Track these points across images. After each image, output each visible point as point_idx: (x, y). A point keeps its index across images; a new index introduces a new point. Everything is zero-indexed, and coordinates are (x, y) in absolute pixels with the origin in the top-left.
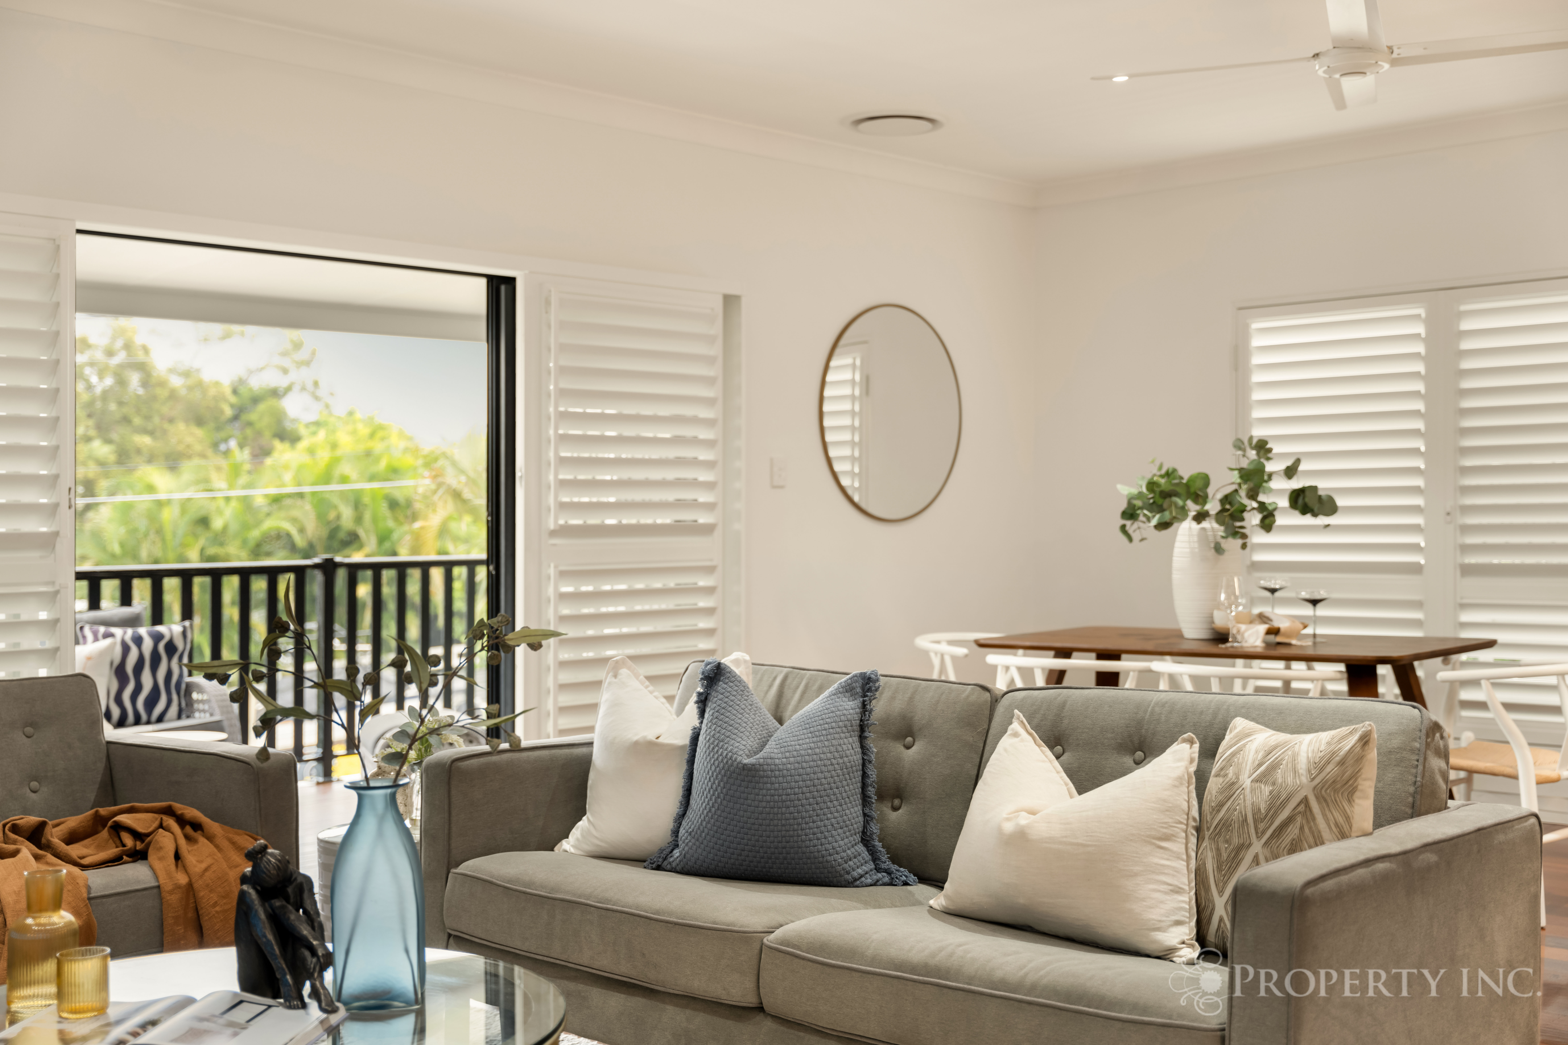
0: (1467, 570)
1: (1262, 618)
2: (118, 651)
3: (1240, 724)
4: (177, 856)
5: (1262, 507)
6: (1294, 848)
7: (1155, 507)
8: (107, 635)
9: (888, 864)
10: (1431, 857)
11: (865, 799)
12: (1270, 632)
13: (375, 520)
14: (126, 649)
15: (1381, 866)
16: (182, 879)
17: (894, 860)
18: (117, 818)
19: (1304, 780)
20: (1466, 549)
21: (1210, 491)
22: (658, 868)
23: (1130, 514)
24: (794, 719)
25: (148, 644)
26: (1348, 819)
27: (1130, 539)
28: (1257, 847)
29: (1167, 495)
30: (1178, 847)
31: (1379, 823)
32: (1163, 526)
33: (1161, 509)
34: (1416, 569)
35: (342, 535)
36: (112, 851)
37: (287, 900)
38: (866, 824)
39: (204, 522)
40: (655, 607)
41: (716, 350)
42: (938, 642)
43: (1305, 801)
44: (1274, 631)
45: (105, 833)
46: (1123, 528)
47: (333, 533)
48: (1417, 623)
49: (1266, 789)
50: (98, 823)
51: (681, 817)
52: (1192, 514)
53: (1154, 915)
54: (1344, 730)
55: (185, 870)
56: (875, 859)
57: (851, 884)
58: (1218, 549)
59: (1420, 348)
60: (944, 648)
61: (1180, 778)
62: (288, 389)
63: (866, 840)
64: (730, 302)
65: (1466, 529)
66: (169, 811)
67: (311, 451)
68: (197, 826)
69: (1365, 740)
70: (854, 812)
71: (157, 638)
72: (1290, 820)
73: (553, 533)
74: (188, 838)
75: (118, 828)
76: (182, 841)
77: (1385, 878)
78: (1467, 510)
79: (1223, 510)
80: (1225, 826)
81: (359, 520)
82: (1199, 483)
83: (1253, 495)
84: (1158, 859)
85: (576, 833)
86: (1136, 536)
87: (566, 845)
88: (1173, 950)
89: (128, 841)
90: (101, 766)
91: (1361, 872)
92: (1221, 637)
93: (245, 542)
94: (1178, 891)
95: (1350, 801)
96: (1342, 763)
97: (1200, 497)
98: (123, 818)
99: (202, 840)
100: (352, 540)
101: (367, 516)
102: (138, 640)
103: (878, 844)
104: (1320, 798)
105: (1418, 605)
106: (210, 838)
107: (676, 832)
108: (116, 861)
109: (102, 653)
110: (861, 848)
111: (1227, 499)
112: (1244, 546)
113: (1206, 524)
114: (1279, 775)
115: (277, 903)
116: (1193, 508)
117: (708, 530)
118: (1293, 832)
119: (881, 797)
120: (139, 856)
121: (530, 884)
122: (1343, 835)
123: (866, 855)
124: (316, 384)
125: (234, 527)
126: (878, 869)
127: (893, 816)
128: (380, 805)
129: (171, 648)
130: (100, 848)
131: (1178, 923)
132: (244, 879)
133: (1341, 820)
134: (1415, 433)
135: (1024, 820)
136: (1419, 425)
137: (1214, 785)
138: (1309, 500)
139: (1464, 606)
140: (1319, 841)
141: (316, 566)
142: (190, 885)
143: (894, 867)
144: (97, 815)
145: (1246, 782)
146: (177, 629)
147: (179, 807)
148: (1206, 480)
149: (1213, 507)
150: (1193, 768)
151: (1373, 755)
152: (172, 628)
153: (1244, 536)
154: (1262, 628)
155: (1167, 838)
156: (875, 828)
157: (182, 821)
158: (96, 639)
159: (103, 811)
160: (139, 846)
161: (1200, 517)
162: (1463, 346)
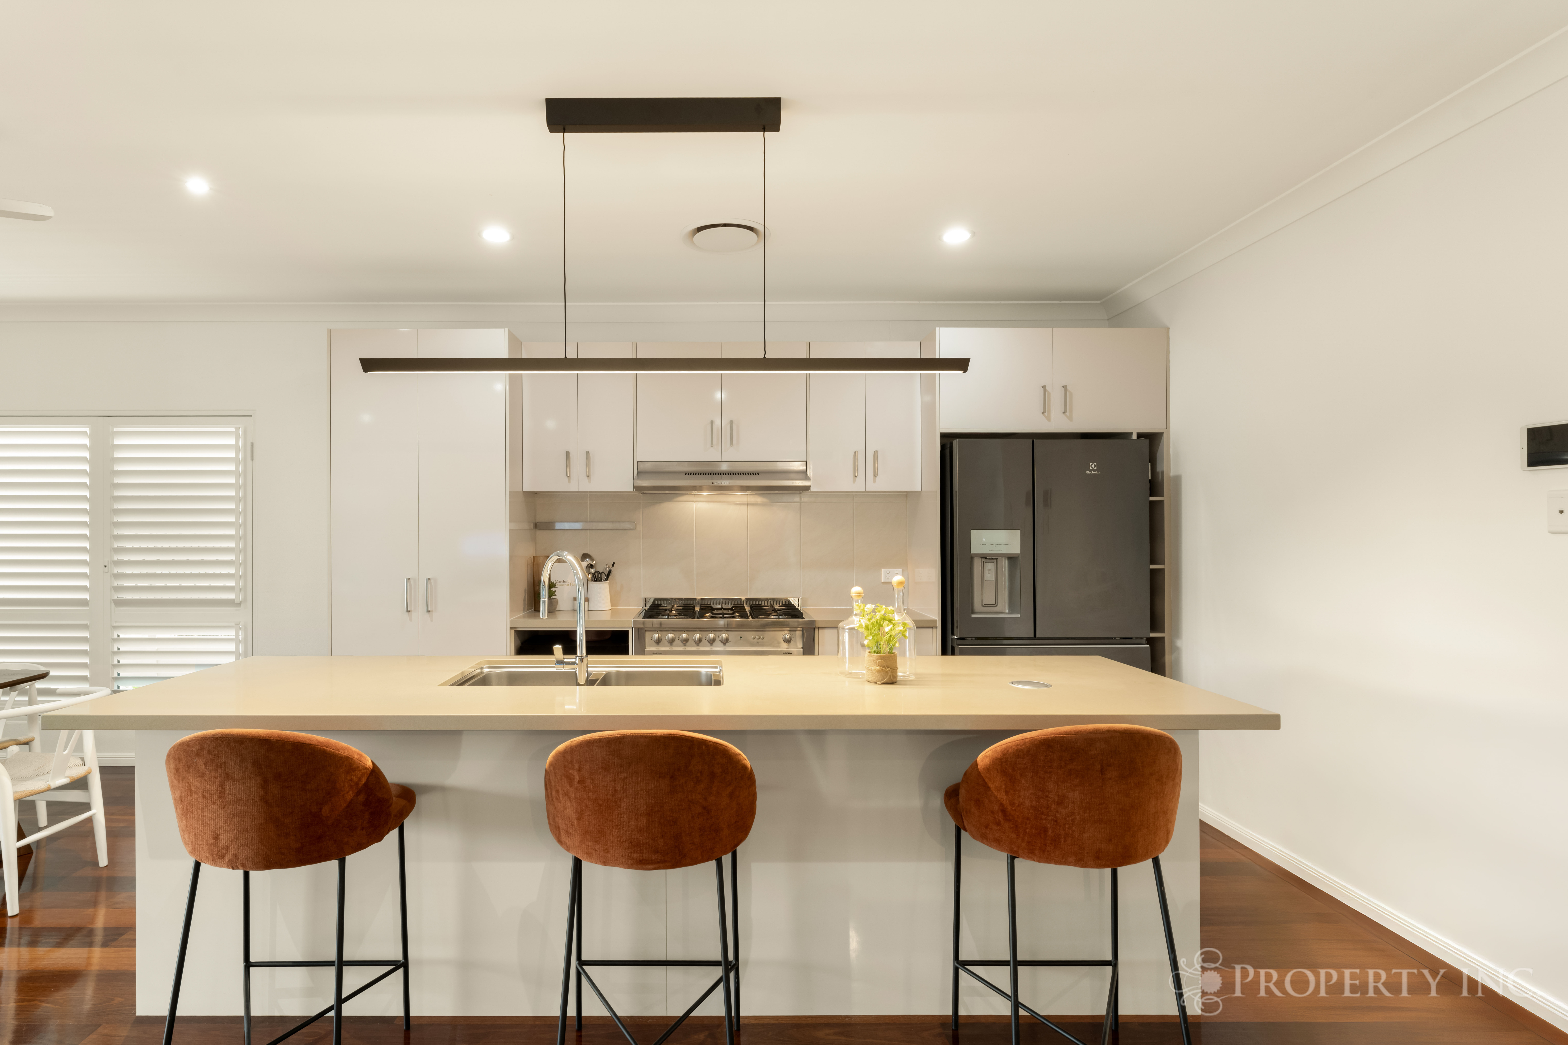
0: (119, 603)
20: (115, 589)
34: (84, 603)
59: (86, 454)
65: (116, 576)
78: (119, 563)
162: (117, 454)
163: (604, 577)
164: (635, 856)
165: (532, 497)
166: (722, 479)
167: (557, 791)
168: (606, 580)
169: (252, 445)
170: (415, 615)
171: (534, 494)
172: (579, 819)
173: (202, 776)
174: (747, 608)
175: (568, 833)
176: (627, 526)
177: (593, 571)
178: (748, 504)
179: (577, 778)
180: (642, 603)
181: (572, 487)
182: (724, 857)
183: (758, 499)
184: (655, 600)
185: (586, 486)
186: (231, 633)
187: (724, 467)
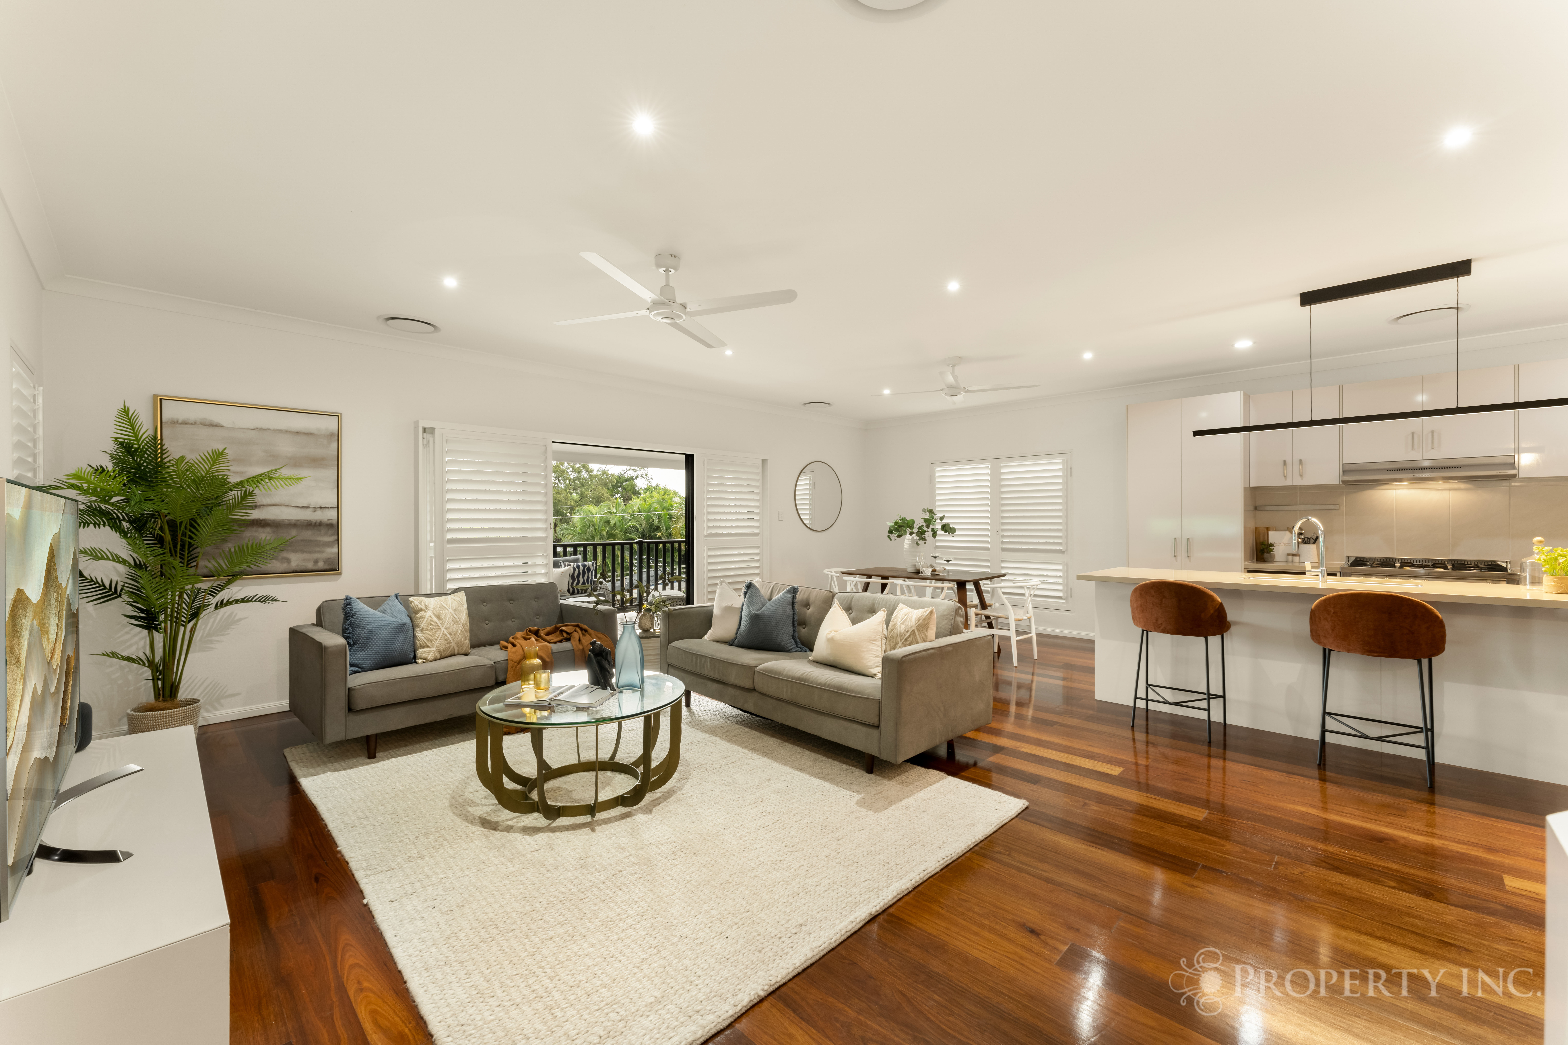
0: (1004, 550)
1: (932, 566)
2: (572, 570)
3: (901, 605)
4: (580, 640)
5: (933, 530)
6: (910, 644)
7: (897, 530)
8: (568, 565)
9: (800, 645)
10: (950, 649)
11: (794, 625)
12: (933, 571)
13: (665, 522)
14: (574, 569)
15: (931, 651)
16: (581, 647)
17: (803, 644)
18: (562, 628)
19: (914, 624)
20: (1003, 543)
21: (915, 525)
22: (731, 645)
23: (890, 532)
24: (774, 598)
25: (581, 568)
26: (926, 636)
27: (891, 540)
28: (900, 644)
29: (900, 526)
30: (879, 643)
31: (937, 638)
32: (899, 536)
33: (899, 531)
34: (987, 549)
35: (654, 527)
36: (560, 638)
37: (603, 657)
38: (794, 633)
39: (608, 522)
40: (741, 559)
41: (759, 477)
42: (831, 572)
43: (914, 630)
44: (934, 571)
45: (558, 632)
46: (889, 536)
47: (651, 526)
48: (988, 567)
49: (903, 627)
50: (556, 629)
51: (739, 629)
52: (908, 532)
53: (870, 664)
54: (926, 609)
55: (582, 644)
56: (796, 643)
57: (788, 651)
58: (917, 544)
59: (988, 478)
60: (833, 574)
61: (880, 622)
62: (637, 477)
63: (794, 638)
64: (764, 461)
65: (1003, 536)
66: (578, 626)
67: (644, 499)
68: (586, 631)
69: (931, 612)
70: (790, 629)
71: (584, 566)
72: (909, 636)
73: (706, 536)
74: (583, 634)
75: (562, 631)
76: (581, 635)
77: (932, 655)
78: (1003, 530)
79: (919, 531)
80: (892, 637)
81: (660, 522)
82: (911, 523)
83: (928, 527)
84: (872, 647)
85: (708, 634)
86: (893, 539)
87: (706, 637)
88: (875, 675)
89: (565, 635)
90: (559, 611)
91: (923, 653)
92: (918, 572)
93: (622, 529)
94: (878, 657)
95: (927, 631)
96: (924, 619)
97: (911, 527)
98: (563, 628)
99: (588, 635)
100: (658, 529)
101: (662, 521)
102: (578, 567)
103: (797, 639)
104: (918, 630)
105: (988, 561)
106: (590, 635)
107: (737, 634)
108: (561, 641)
109: (566, 571)
110: (792, 640)
111: (920, 528)
112: (925, 543)
113: (914, 535)
114: (907, 622)
115: (599, 658)
116: (909, 531)
117: (757, 534)
118: (910, 640)
119: (799, 624)
120: (568, 640)
121: (691, 650)
122: (924, 641)
123: (793, 642)
124: (646, 475)
125: (618, 524)
126: (797, 647)
127: (803, 631)
128: (630, 629)
129: (589, 569)
130: (557, 637)
131: (877, 666)
132: (590, 651)
133: (924, 636)
134: (987, 505)
135: (833, 634)
136: (988, 502)
137: (891, 624)
138: (946, 528)
139: (1002, 561)
140: (917, 642)
141: (636, 543)
142: (583, 649)
143: (802, 646)
144: (556, 627)
145: (899, 624)
146: (591, 563)
147: (581, 625)
148: (913, 522)
149: (915, 530)
150: (884, 619)
151: (935, 617)
152: (589, 563)
153: (925, 540)
154: (931, 570)
155: (875, 640)
156: (796, 634)
157: (582, 629)
158: (565, 566)
159: (558, 625)
160: (568, 637)
161: (911, 534)
162: (1003, 477)
163: (1312, 541)
164: (1367, 648)
165: (1254, 489)
166: (1423, 472)
167: (1320, 618)
168: (1314, 543)
169: (1071, 468)
170: (1179, 558)
171: (1255, 488)
172: (1333, 630)
173: (1153, 596)
174: (1450, 567)
175: (1325, 637)
176: (1332, 507)
177: (1302, 537)
178: (1450, 490)
179: (1332, 611)
180: (1345, 559)
181: (1289, 483)
182: (1423, 660)
183: (1462, 485)
184: (1357, 558)
185: (1298, 482)
186: (1060, 567)
187: (1426, 464)
